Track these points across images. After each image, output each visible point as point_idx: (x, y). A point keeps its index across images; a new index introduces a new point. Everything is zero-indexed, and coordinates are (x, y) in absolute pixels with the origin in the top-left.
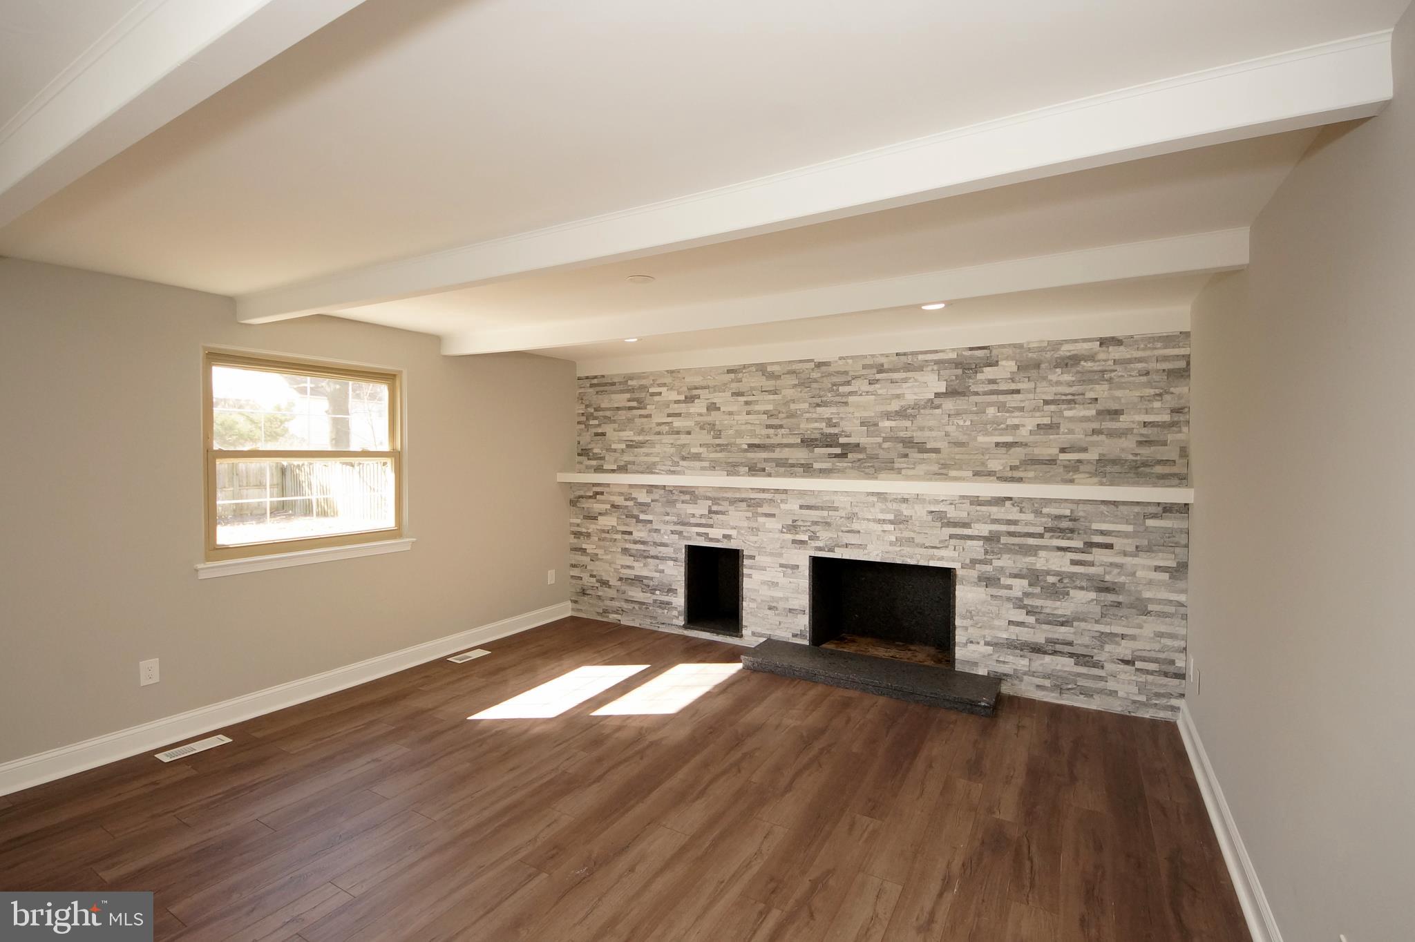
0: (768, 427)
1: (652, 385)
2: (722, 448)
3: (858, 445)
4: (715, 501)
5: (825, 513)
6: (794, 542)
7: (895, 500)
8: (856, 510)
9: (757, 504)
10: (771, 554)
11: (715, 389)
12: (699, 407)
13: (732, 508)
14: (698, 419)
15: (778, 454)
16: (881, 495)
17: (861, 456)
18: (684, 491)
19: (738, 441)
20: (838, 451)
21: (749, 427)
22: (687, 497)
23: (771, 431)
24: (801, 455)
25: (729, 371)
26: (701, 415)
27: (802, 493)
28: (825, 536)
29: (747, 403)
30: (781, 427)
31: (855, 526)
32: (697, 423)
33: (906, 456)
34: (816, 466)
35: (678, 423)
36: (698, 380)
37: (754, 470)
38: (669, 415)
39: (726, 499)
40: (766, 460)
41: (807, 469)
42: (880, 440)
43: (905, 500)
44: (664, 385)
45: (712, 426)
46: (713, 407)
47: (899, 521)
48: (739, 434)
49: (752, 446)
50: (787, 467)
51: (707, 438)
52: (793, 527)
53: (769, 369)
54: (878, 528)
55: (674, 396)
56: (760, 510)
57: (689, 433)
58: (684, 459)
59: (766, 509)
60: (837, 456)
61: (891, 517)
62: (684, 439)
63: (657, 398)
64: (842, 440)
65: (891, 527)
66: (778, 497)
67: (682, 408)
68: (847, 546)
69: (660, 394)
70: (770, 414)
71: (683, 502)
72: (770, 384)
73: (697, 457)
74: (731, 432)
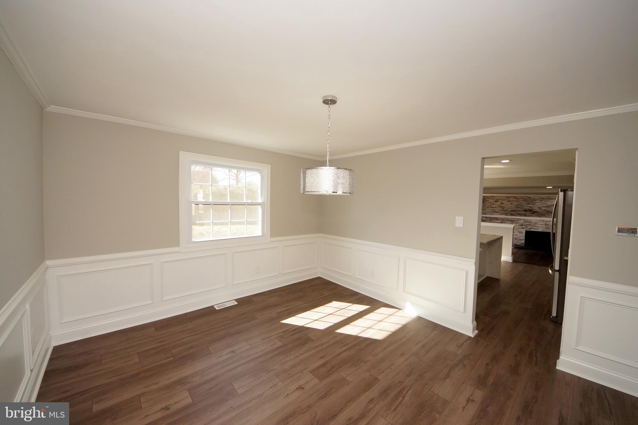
0: (516, 207)
1: (487, 199)
2: (504, 211)
3: (537, 212)
4: (503, 220)
5: (529, 223)
6: (522, 228)
7: (546, 221)
8: (536, 223)
9: (514, 221)
10: (516, 230)
11: (503, 200)
12: (498, 203)
13: (507, 222)
14: (498, 205)
15: (518, 212)
16: (543, 221)
17: (537, 213)
18: (495, 218)
19: (508, 210)
20: (532, 212)
21: (511, 207)
22: (496, 219)
23: (517, 208)
24: (524, 213)
25: (507, 197)
26: (499, 204)
27: (524, 219)
28: (529, 227)
29: (511, 203)
30: (519, 207)
31: (536, 225)
32: (498, 206)
33: (548, 214)
34: (527, 215)
35: (493, 206)
36: (498, 198)
37: (512, 215)
38: (491, 204)
39: (505, 220)
40: (515, 213)
41: (525, 215)
42: (542, 211)
43: (548, 221)
44: (490, 199)
45: (502, 207)
46: (502, 203)
47: (546, 225)
48: (509, 208)
49: (511, 211)
50: (521, 215)
51: (500, 208)
52: (522, 225)
53: (517, 197)
54: (541, 226)
55: (492, 201)
56: (514, 222)
57: (496, 208)
58: (494, 212)
59: (515, 222)
60: (532, 213)
61: (544, 224)
62: (494, 209)
63: (488, 201)
64: (533, 211)
65: (544, 226)
66: (518, 220)
67: (494, 203)
68: (534, 229)
69: (489, 200)
70: (516, 205)
71: (495, 220)
72: (517, 200)
73: (498, 212)
74: (507, 208)
